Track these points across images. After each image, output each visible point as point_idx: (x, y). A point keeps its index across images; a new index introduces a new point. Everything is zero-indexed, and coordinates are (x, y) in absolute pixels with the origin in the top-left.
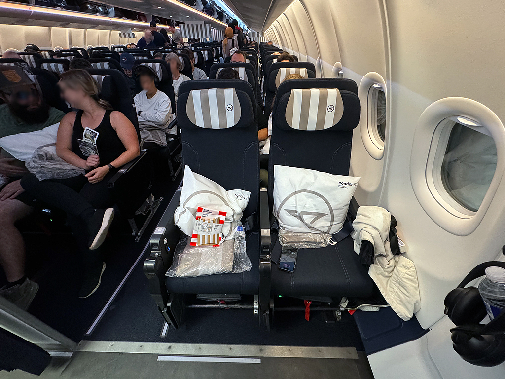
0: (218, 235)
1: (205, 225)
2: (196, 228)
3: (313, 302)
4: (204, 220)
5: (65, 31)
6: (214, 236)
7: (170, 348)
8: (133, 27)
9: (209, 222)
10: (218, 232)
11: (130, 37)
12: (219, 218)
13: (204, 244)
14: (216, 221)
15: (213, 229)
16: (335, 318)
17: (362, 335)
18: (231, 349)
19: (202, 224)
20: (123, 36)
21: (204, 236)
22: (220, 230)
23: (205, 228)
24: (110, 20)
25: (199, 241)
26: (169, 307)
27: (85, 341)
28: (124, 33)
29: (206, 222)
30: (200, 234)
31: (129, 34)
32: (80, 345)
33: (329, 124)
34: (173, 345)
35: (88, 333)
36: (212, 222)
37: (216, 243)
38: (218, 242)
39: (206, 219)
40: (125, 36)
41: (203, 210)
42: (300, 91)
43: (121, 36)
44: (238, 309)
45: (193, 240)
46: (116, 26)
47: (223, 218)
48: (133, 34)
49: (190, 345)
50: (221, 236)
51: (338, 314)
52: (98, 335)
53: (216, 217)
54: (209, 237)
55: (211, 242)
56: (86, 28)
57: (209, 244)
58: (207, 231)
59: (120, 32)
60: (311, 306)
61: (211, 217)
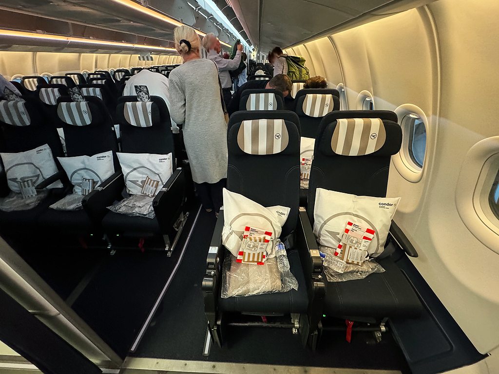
0: (263, 253)
1: (252, 244)
2: (243, 246)
3: (355, 322)
4: (251, 239)
5: (93, 56)
6: (259, 254)
7: (214, 367)
8: (151, 51)
9: (256, 241)
10: (263, 250)
11: (148, 60)
12: (264, 238)
13: (248, 261)
14: (262, 241)
15: (259, 248)
16: (375, 339)
17: (407, 357)
18: (275, 370)
19: (249, 243)
20: (142, 59)
21: (249, 254)
22: (265, 249)
23: (251, 246)
24: (132, 46)
25: (244, 258)
26: (219, 325)
27: (131, 358)
28: (143, 57)
29: (253, 241)
30: (247, 252)
31: (147, 57)
32: (126, 362)
33: (371, 149)
34: (218, 364)
35: (133, 349)
36: (258, 241)
37: (260, 261)
38: (262, 260)
39: (253, 238)
40: (144, 60)
41: (250, 229)
42: (345, 121)
43: (140, 59)
44: (278, 328)
45: (239, 257)
46: (137, 51)
47: (268, 237)
48: (151, 57)
49: (234, 364)
50: (265, 254)
51: (379, 335)
52: (141, 352)
53: (262, 236)
54: (254, 254)
55: (256, 260)
56: (110, 53)
57: (253, 261)
58: (253, 249)
59: (139, 55)
60: (354, 326)
61: (257, 236)
